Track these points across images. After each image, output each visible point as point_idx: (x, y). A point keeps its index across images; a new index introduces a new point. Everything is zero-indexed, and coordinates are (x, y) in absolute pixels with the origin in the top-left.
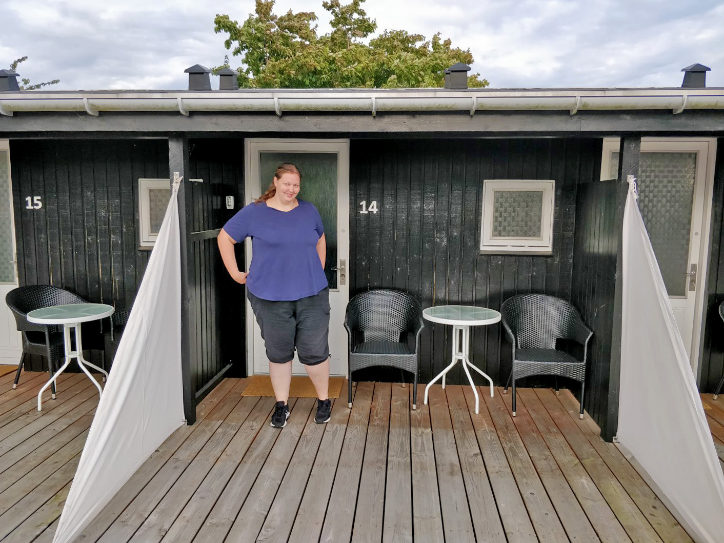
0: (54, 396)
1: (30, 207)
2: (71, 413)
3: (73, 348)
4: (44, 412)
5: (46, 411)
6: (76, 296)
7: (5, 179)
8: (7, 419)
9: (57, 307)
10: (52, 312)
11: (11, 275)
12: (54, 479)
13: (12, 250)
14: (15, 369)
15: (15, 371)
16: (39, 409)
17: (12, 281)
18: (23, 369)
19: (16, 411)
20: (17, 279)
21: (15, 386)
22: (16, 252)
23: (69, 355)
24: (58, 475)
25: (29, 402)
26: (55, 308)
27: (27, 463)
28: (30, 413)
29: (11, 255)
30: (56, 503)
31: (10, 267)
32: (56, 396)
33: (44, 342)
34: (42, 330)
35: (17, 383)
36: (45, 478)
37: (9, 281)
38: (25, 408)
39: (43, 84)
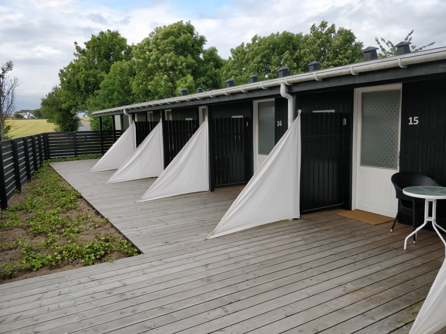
0: (414, 242)
1: (411, 123)
2: (425, 256)
3: (430, 215)
4: (408, 251)
5: (409, 250)
6: (435, 181)
7: (397, 107)
8: (386, 249)
9: (422, 187)
10: (418, 190)
11: (395, 164)
12: (411, 295)
13: (397, 150)
14: (392, 220)
15: (392, 221)
16: (405, 248)
17: (396, 168)
18: (397, 221)
19: (391, 245)
20: (398, 167)
21: (391, 230)
22: (399, 151)
23: (427, 219)
24: (413, 293)
25: (399, 242)
26: (421, 188)
27: (395, 279)
28: (399, 249)
29: (396, 152)
30: (411, 312)
31: (395, 159)
32: (416, 242)
33: (412, 208)
34: (411, 200)
35: (393, 229)
36: (405, 293)
37: (394, 168)
38: (396, 245)
39: (424, 47)
